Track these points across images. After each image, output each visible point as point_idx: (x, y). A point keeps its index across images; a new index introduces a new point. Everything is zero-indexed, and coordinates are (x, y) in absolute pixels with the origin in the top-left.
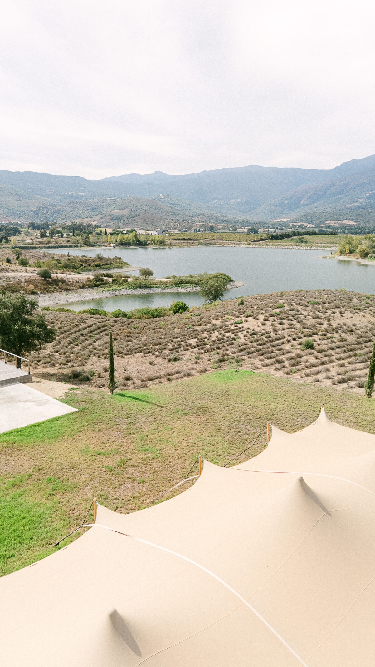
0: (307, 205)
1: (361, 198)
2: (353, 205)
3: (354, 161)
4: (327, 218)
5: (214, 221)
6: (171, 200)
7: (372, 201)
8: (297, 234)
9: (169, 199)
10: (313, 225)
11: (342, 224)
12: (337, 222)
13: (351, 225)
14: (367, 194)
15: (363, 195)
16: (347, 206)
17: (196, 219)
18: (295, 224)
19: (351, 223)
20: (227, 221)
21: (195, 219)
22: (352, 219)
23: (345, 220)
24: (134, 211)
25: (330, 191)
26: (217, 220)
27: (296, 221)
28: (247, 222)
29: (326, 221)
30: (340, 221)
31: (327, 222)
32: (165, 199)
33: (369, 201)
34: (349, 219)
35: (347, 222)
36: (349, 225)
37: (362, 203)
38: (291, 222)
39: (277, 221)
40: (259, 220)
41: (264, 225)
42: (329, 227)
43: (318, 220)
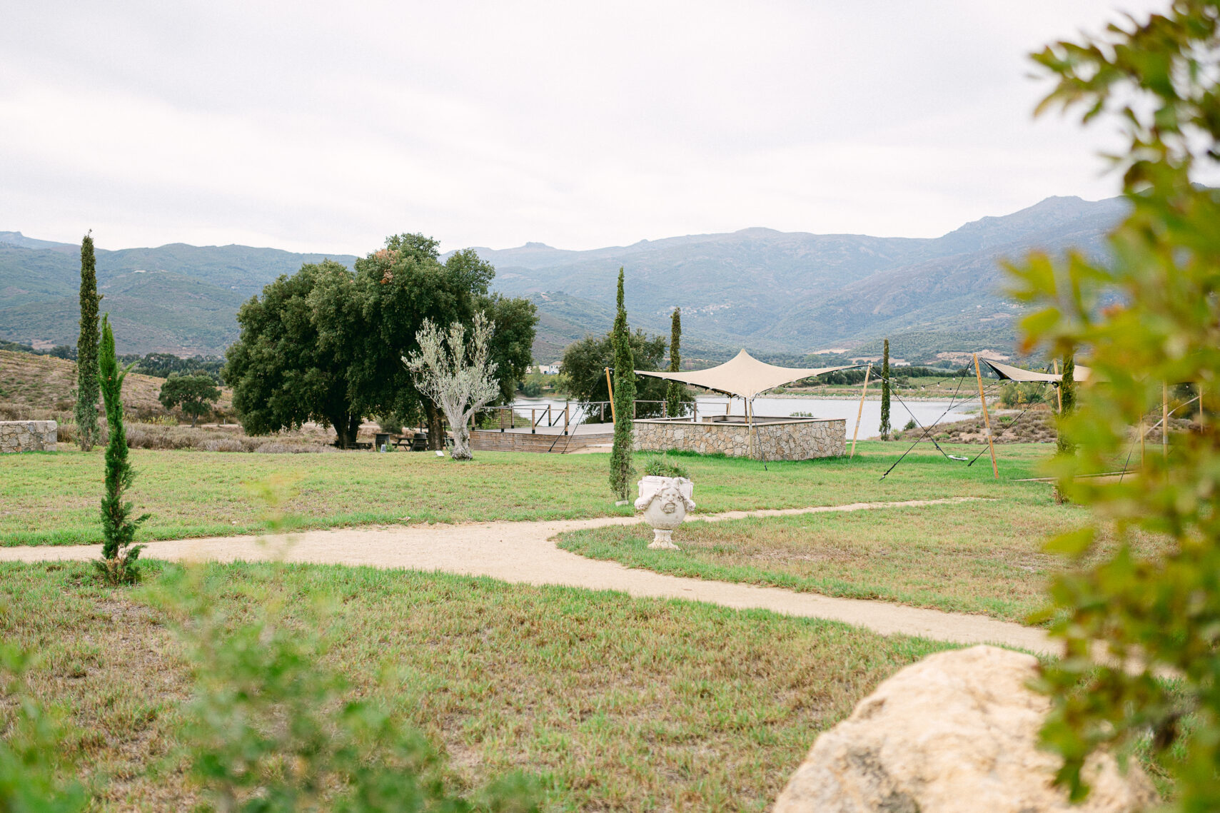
0: (889, 317)
1: (1013, 302)
2: (996, 317)
3: (989, 222)
4: (939, 347)
6: (568, 305)
9: (563, 302)
10: (907, 361)
11: (973, 359)
12: (961, 354)
16: (982, 320)
18: (865, 359)
19: (997, 356)
20: (703, 353)
22: (996, 349)
23: (980, 350)
25: (938, 285)
27: (866, 354)
29: (938, 352)
30: (971, 352)
31: (939, 355)
32: (556, 304)
34: (990, 348)
35: (985, 355)
37: (1016, 314)
38: (854, 356)
39: (820, 352)
40: (777, 352)
41: (792, 361)
42: (947, 365)
43: (918, 351)
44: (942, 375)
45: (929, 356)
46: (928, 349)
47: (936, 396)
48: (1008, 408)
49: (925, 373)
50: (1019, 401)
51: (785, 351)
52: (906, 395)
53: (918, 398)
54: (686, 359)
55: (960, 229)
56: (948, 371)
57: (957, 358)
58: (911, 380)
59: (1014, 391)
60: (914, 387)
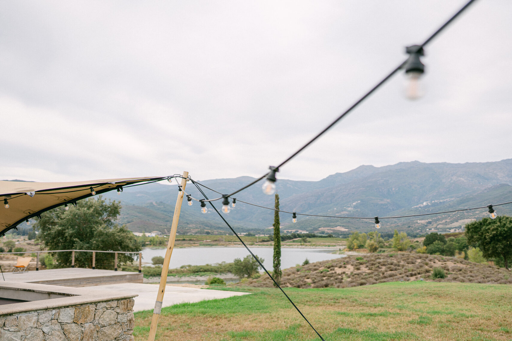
1: (349, 207)
2: (342, 213)
3: (338, 175)
4: (320, 225)
5: (209, 228)
6: (164, 207)
7: (359, 210)
8: (298, 236)
9: (162, 206)
10: (307, 231)
11: (333, 230)
12: (329, 228)
13: (344, 232)
14: (354, 204)
15: (350, 204)
16: (336, 214)
17: (191, 226)
18: (290, 231)
19: (343, 229)
20: (222, 228)
21: (189, 226)
22: (343, 226)
23: (336, 226)
24: (126, 218)
25: (319, 200)
26: (211, 227)
27: (291, 228)
28: (242, 229)
29: (319, 227)
30: (333, 227)
31: (320, 229)
32: (158, 207)
33: (356, 209)
34: (340, 226)
35: (339, 228)
36: (341, 232)
37: (350, 212)
38: (285, 229)
40: (253, 228)
41: (259, 231)
42: (323, 233)
43: (311, 227)
44: (321, 237)
45: (316, 229)
46: (315, 226)
47: (319, 246)
48: (350, 251)
49: (314, 236)
50: (355, 248)
51: (257, 227)
52: (306, 246)
53: (312, 247)
54: (214, 231)
55: (327, 178)
56: (323, 235)
57: (327, 230)
58: (308, 239)
59: (352, 243)
60: (309, 242)
